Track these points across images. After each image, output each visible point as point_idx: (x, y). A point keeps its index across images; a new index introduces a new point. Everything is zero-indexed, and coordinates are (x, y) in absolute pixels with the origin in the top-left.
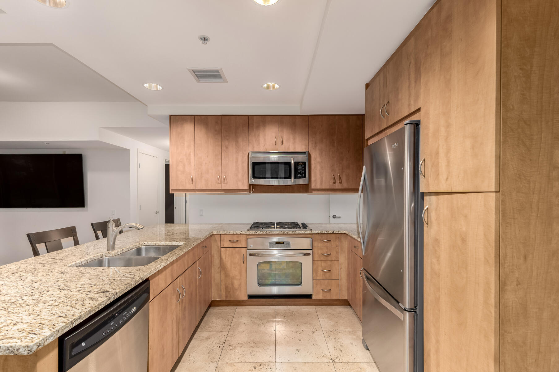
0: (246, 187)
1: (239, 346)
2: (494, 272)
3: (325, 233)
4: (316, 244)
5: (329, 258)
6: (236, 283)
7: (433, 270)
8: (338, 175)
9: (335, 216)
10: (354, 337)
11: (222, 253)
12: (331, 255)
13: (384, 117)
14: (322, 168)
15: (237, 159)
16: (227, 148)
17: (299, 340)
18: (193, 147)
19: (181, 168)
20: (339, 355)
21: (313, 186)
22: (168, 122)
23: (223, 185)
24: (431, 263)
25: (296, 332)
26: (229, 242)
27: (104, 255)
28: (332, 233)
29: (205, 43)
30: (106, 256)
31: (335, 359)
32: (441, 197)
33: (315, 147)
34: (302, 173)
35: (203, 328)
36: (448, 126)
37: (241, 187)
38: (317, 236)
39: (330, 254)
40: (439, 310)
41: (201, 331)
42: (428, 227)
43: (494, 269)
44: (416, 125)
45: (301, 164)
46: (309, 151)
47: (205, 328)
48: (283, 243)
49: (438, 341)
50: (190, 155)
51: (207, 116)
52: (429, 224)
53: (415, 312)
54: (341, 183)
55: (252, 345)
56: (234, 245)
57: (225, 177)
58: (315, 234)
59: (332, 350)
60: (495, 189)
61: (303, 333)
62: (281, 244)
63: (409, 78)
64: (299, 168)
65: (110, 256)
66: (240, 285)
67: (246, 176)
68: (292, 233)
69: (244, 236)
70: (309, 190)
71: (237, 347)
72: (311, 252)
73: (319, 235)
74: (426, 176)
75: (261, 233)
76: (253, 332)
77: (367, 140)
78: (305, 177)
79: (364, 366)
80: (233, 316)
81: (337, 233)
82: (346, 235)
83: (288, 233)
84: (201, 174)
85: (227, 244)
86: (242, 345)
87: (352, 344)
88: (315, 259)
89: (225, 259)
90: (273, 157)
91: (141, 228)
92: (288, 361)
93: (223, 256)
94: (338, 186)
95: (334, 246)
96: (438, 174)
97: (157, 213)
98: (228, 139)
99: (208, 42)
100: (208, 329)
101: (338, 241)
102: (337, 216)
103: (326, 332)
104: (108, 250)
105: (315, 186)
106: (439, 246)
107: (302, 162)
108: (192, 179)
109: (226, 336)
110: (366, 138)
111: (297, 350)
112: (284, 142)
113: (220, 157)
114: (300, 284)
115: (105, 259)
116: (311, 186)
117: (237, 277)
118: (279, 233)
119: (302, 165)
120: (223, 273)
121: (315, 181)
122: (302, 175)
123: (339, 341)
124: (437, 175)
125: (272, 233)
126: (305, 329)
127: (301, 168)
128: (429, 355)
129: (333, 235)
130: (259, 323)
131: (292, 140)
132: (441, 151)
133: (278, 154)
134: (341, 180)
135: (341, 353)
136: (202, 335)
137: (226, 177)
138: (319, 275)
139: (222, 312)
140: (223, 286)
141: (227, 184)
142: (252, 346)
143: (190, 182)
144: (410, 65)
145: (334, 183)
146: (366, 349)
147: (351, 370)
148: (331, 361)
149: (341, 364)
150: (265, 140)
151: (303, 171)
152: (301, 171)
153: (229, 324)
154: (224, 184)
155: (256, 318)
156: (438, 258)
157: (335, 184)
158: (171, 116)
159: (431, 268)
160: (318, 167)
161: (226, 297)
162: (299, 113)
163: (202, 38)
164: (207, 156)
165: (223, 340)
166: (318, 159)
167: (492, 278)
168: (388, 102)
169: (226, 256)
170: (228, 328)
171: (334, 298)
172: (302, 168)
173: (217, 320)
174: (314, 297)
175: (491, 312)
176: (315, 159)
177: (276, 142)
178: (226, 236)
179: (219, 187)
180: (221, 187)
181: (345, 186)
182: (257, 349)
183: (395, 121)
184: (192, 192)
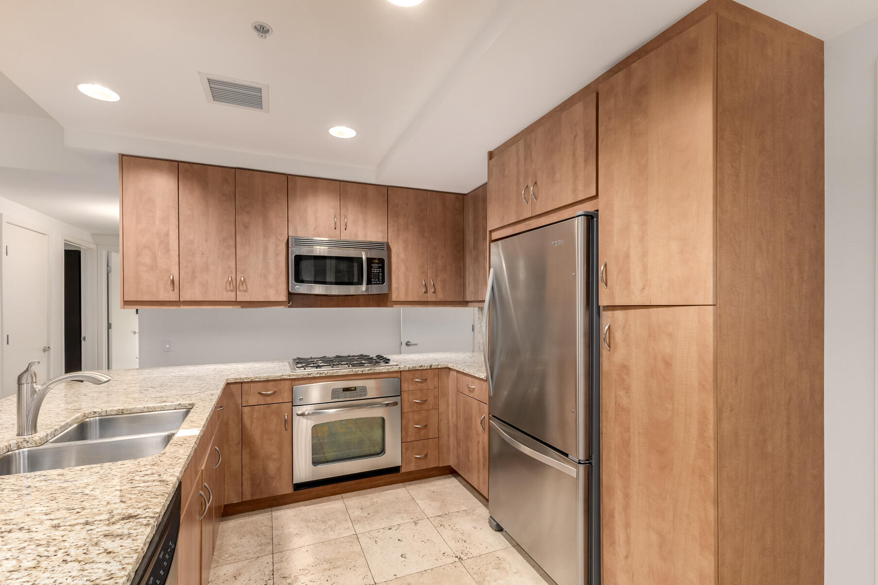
0: (283, 297)
1: (302, 574)
2: (712, 399)
3: (419, 368)
4: (405, 386)
5: (425, 407)
6: (272, 466)
7: (619, 405)
8: (430, 280)
9: (410, 343)
10: (475, 517)
11: (244, 416)
12: (428, 400)
13: (527, 203)
14: (407, 268)
15: (266, 249)
16: (246, 227)
17: (399, 540)
18: (174, 220)
19: (146, 259)
20: (465, 548)
21: (394, 297)
22: (117, 167)
23: (238, 293)
24: (616, 397)
25: (390, 529)
26: (258, 394)
27: (14, 447)
28: (429, 368)
29: (264, 36)
30: (19, 448)
31: (461, 555)
32: (632, 312)
33: (398, 235)
34: (379, 275)
35: (218, 560)
36: (644, 224)
37: (273, 299)
38: (407, 374)
39: (426, 400)
40: (630, 456)
41: (217, 566)
42: (609, 351)
43: (712, 395)
44: (591, 219)
45: (377, 261)
46: (388, 242)
47: (222, 559)
48: (355, 389)
49: (627, 496)
50: (167, 235)
51: (204, 166)
52: (612, 347)
53: (590, 463)
54: (434, 292)
55: (326, 566)
56: (269, 400)
57: (242, 279)
58: (404, 371)
59: (452, 543)
60: (713, 301)
61: (401, 528)
62: (352, 390)
63: (574, 155)
64: (374, 268)
65: (30, 445)
66: (279, 469)
67: (283, 278)
68: (369, 372)
69: (288, 382)
70: (389, 304)
71: (299, 577)
72: (398, 399)
73: (410, 372)
74: (608, 285)
75: (318, 375)
76: (318, 545)
77: (491, 232)
78: (383, 282)
79: (501, 554)
80: (270, 527)
81: (436, 367)
82: (447, 369)
83: (364, 372)
84: (193, 272)
85: (253, 400)
86: (307, 572)
87: (475, 528)
88: (405, 410)
89: (251, 426)
90: (318, 247)
91: (106, 380)
92: (395, 577)
93: (247, 421)
94: (431, 297)
95: (431, 387)
96: (629, 283)
97: (46, 349)
98: (248, 212)
99: (268, 36)
100: (229, 559)
101: (436, 379)
102: (412, 342)
103: (433, 519)
104: (18, 435)
105: (398, 296)
106: (629, 374)
107: (379, 259)
108: (173, 282)
109: (271, 564)
110: (489, 229)
111: (402, 556)
112: (349, 225)
113: (232, 243)
114: (383, 451)
115: (19, 453)
116: (391, 297)
117: (275, 456)
118: (349, 373)
119: (378, 264)
120: (245, 452)
121: (398, 288)
122: (379, 279)
123: (456, 527)
124: (627, 283)
125: (337, 374)
126: (402, 522)
127: (377, 268)
128: (612, 516)
129: (430, 371)
130: (323, 527)
131: (360, 222)
132: (633, 253)
133: (331, 244)
134: (435, 287)
135: (466, 545)
136: (222, 573)
137: (244, 279)
138: (410, 433)
139: (246, 522)
140: (246, 476)
141: (246, 291)
142: (326, 569)
143: (170, 287)
144: (575, 138)
145: (425, 293)
146: (496, 531)
147: (488, 565)
148: (457, 560)
149: (470, 560)
150: (316, 219)
151: (379, 273)
152: (377, 272)
153: (269, 541)
154: (240, 291)
155: (314, 521)
156: (627, 390)
157: (426, 295)
158: (123, 155)
159: (616, 403)
160: (402, 268)
161: (253, 494)
162: (373, 181)
163: (257, 27)
164: (206, 241)
165: (268, 571)
166: (402, 256)
167: (711, 406)
168: (536, 183)
169: (252, 422)
170: (270, 548)
171: (432, 466)
172: (379, 267)
173: (241, 539)
174: (403, 470)
175: (709, 447)
176: (398, 256)
177: (335, 223)
178: (252, 385)
179: (231, 297)
180: (234, 297)
181: (440, 297)
182: (337, 572)
183: (548, 210)
184: (172, 306)
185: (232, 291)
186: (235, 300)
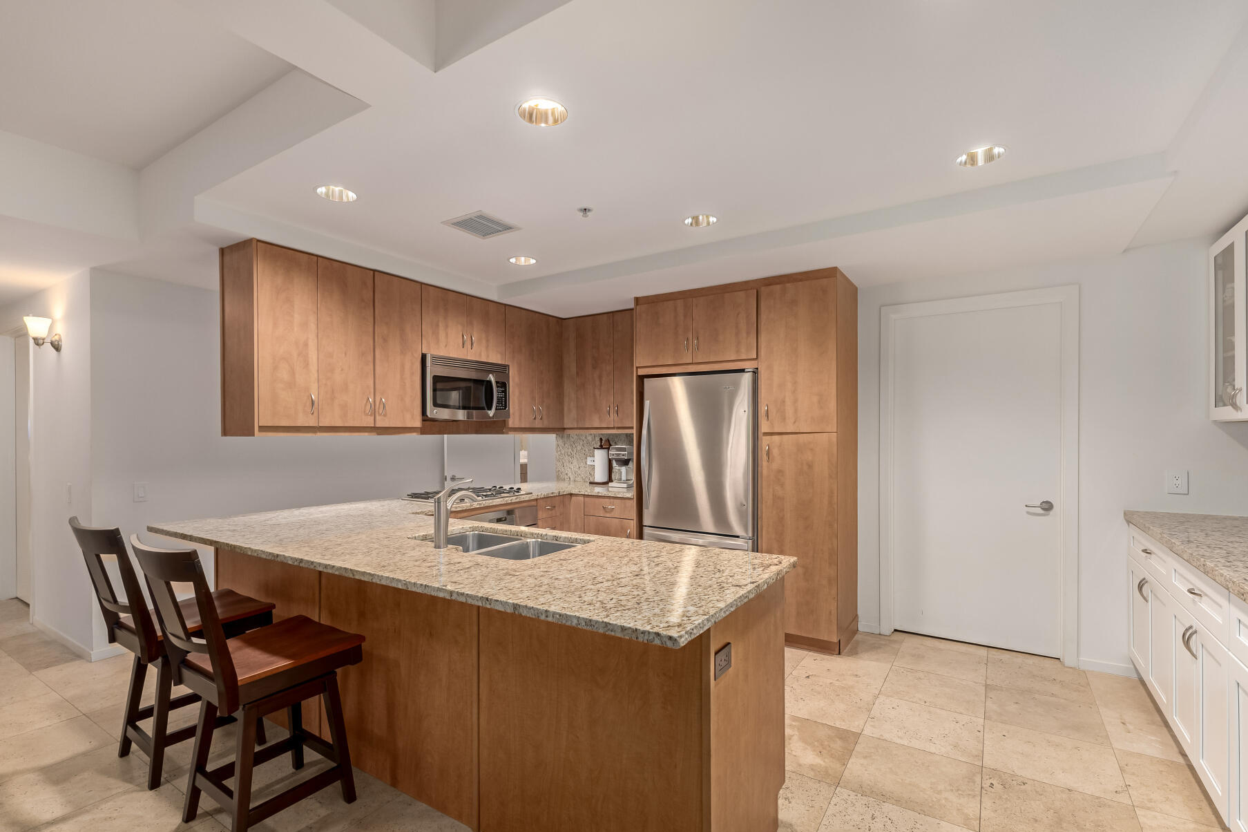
0: (417, 423)
4: (540, 514)
8: (538, 406)
14: (520, 393)
15: (404, 366)
16: (385, 340)
18: (313, 327)
19: (284, 374)
21: (511, 424)
23: (377, 417)
33: (514, 357)
34: (503, 400)
37: (409, 424)
45: (500, 385)
46: (507, 365)
50: (306, 345)
51: (344, 265)
54: (541, 419)
57: (380, 401)
64: (498, 392)
67: (419, 401)
70: (505, 430)
78: (505, 408)
82: (569, 496)
84: (333, 391)
94: (538, 424)
96: (785, 418)
98: (387, 323)
105: (513, 423)
107: (502, 383)
108: (311, 402)
112: (474, 344)
113: (370, 358)
116: (508, 424)
119: (501, 388)
121: (513, 414)
122: (502, 403)
127: (501, 392)
131: (484, 341)
134: (541, 414)
137: (385, 401)
141: (384, 415)
143: (308, 409)
145: (534, 419)
150: (447, 335)
152: (500, 397)
154: (380, 415)
157: (534, 421)
160: (517, 393)
164: (346, 354)
166: (517, 379)
172: (503, 392)
176: (513, 378)
177: (463, 342)
179: (369, 422)
180: (373, 422)
181: (546, 424)
184: (308, 432)
185: (371, 415)
186: (373, 426)
